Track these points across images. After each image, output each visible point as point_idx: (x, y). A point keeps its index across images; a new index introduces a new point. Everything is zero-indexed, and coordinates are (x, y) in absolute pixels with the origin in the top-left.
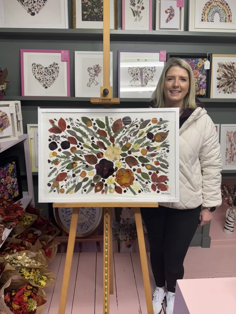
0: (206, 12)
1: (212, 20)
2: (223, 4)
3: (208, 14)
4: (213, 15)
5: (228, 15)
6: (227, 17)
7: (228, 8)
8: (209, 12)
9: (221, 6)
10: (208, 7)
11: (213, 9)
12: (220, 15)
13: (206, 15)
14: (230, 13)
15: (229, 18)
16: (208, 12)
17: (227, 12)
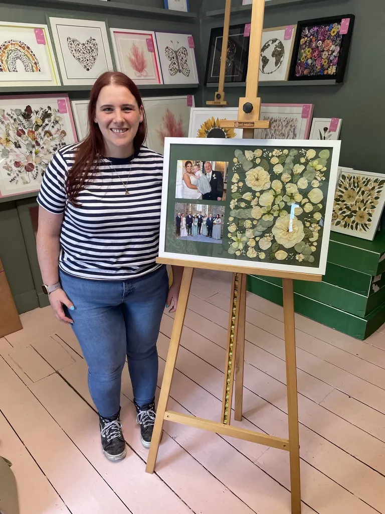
0: (3, 59)
1: (15, 69)
2: (24, 48)
3: (7, 62)
4: (14, 62)
5: (34, 62)
6: (33, 65)
7: (31, 53)
8: (8, 58)
9: (22, 50)
10: (4, 53)
11: (12, 54)
12: (23, 62)
13: (4, 62)
14: (35, 60)
15: (36, 65)
16: (6, 58)
17: (31, 58)
